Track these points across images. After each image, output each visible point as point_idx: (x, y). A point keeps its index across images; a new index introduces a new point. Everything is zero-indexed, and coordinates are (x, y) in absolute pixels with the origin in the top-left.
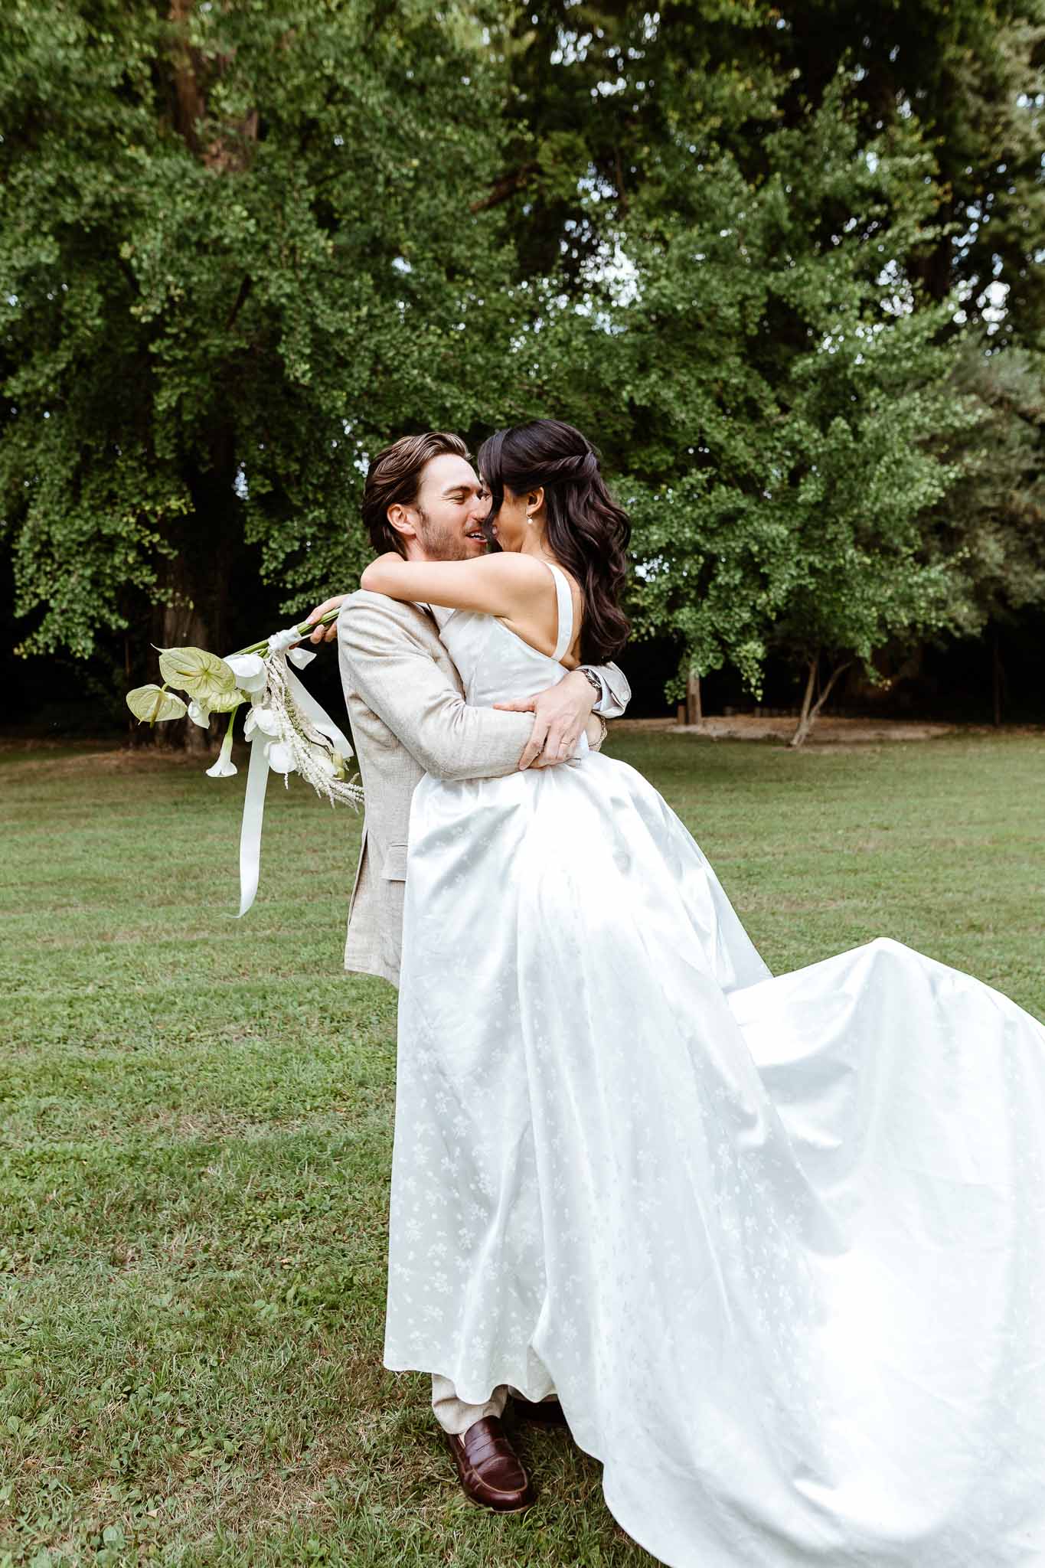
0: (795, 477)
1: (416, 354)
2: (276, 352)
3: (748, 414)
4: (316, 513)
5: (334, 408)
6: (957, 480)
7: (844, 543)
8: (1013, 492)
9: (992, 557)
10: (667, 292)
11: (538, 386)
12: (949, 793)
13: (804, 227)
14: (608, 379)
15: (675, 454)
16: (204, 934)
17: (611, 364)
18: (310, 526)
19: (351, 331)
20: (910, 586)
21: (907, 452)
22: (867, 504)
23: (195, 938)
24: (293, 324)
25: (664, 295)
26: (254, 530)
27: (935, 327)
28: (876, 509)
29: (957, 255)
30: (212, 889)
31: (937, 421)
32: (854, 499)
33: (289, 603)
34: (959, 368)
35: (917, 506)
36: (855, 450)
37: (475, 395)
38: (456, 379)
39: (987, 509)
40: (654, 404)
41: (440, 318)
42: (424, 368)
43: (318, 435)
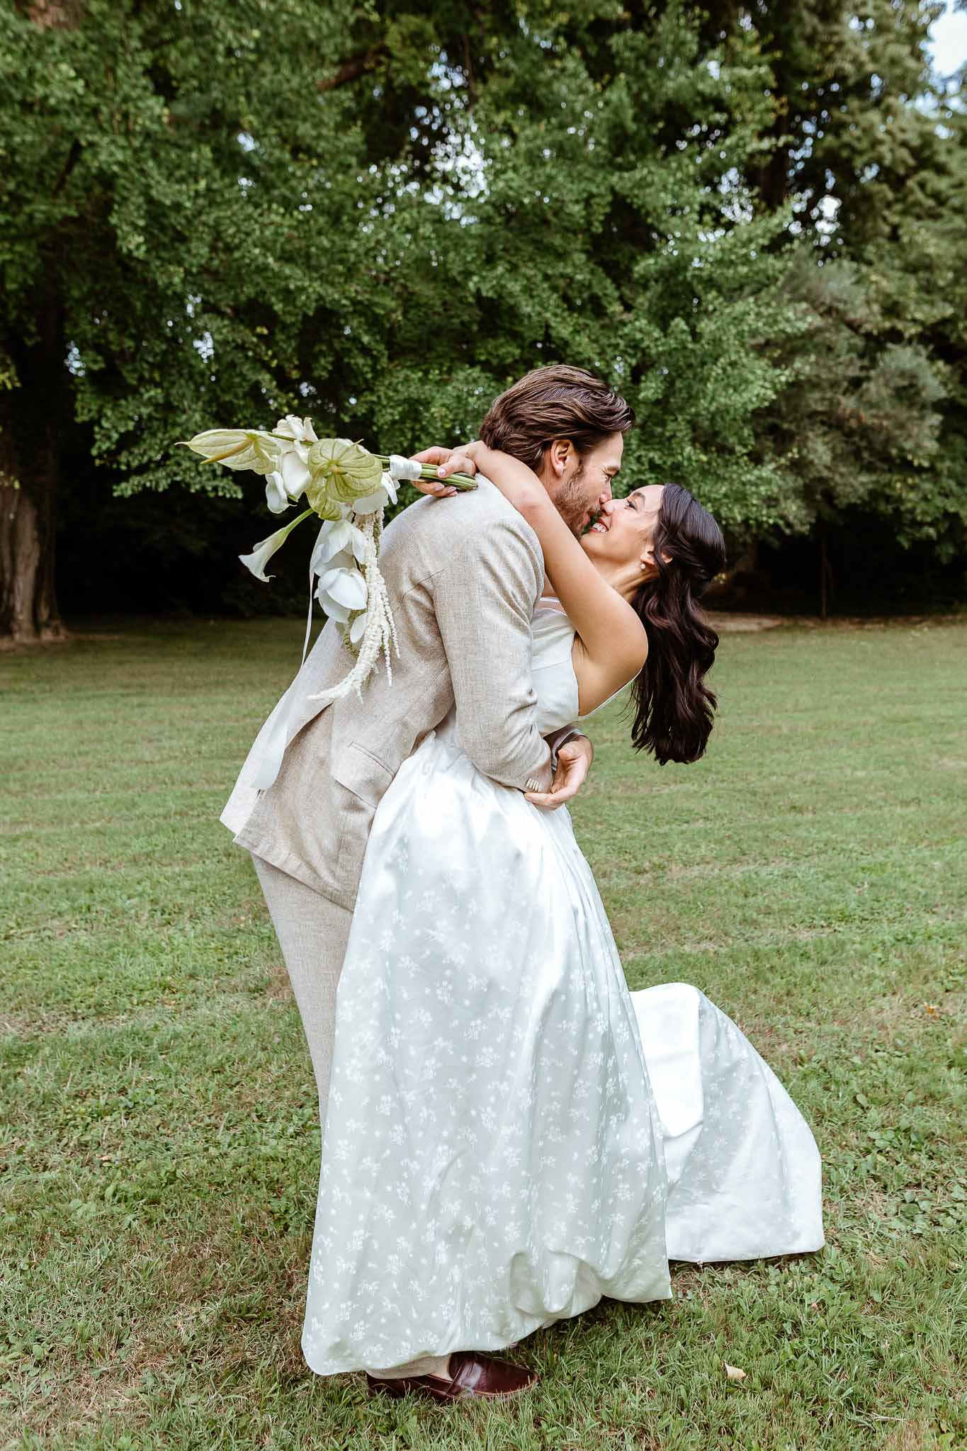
0: (637, 374)
1: (258, 233)
2: (108, 223)
3: (593, 310)
4: (152, 393)
5: (171, 284)
6: (787, 383)
7: (682, 440)
8: (840, 397)
9: (820, 458)
10: (514, 185)
11: (385, 273)
12: (777, 682)
13: (648, 131)
14: (455, 270)
15: (521, 347)
16: (28, 828)
17: (458, 254)
18: (146, 405)
19: (188, 204)
20: (744, 484)
21: (743, 354)
22: (704, 403)
23: (18, 832)
24: (125, 194)
25: (511, 188)
26: (85, 407)
27: (769, 235)
28: (713, 408)
29: (793, 167)
30: (39, 781)
31: (771, 327)
32: (692, 398)
33: (123, 485)
34: (793, 276)
35: (750, 407)
36: (693, 351)
37: (321, 278)
38: (300, 261)
39: (817, 413)
40: (500, 296)
41: (284, 197)
42: (265, 247)
43: (154, 311)
